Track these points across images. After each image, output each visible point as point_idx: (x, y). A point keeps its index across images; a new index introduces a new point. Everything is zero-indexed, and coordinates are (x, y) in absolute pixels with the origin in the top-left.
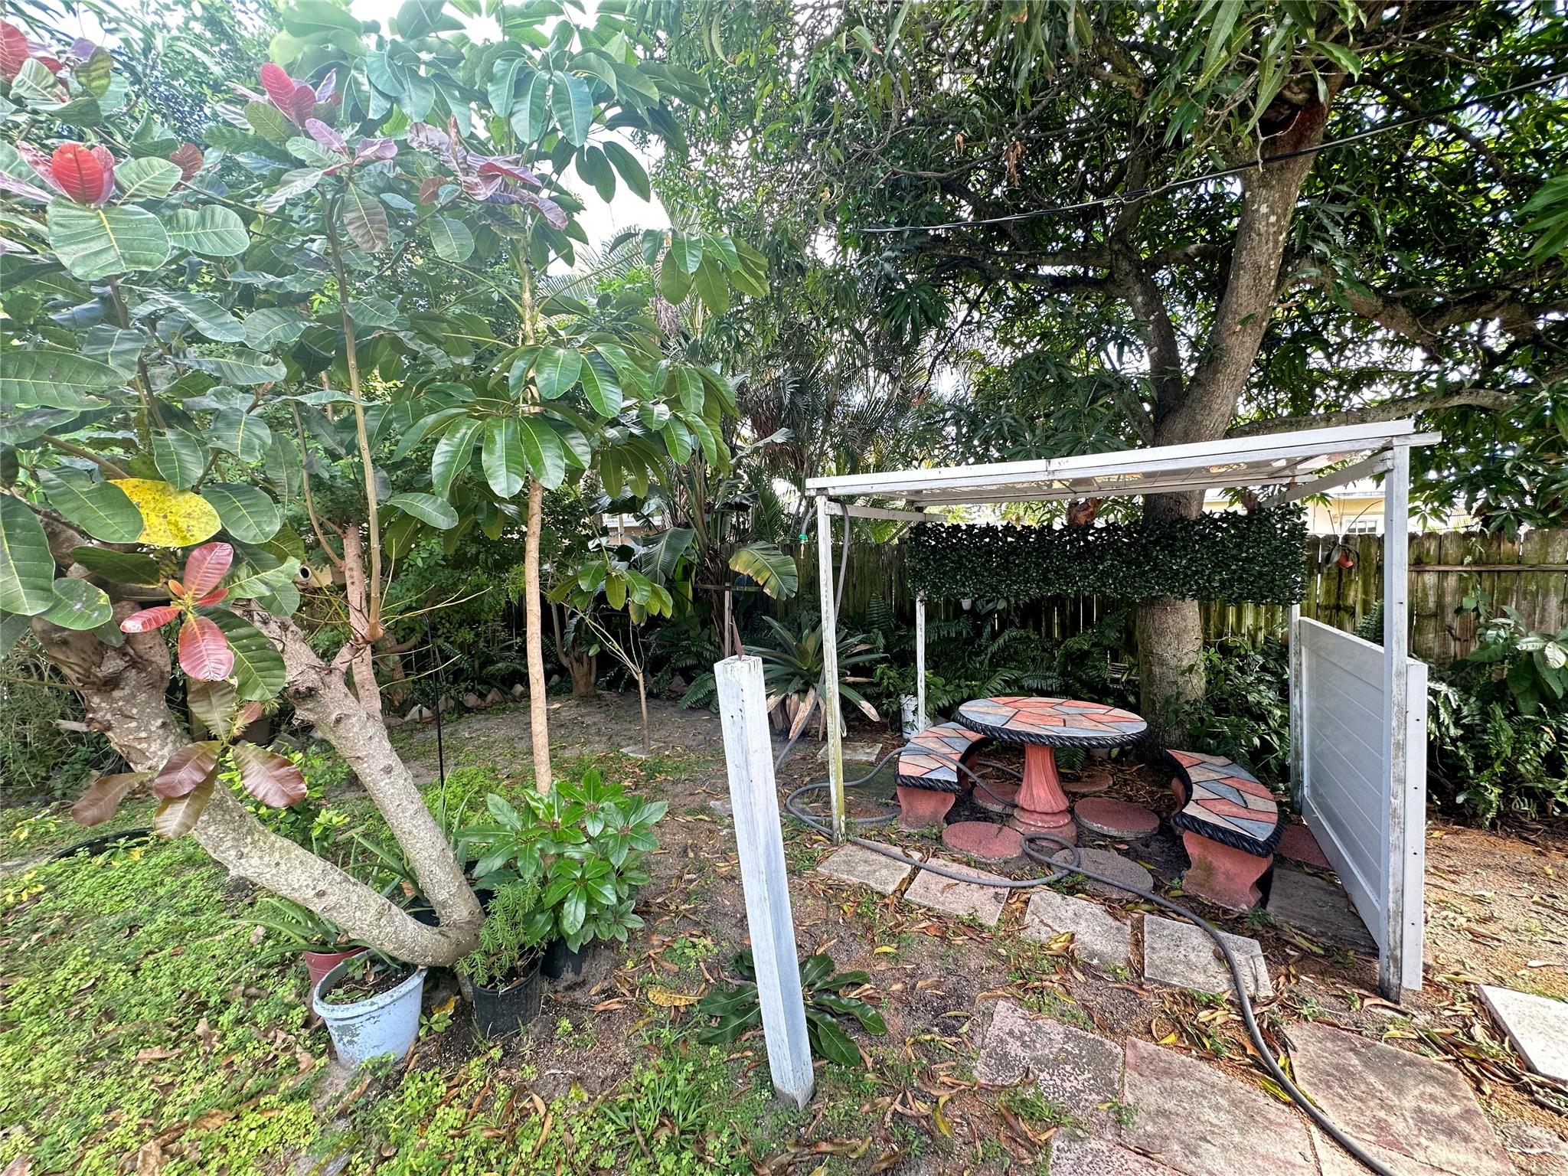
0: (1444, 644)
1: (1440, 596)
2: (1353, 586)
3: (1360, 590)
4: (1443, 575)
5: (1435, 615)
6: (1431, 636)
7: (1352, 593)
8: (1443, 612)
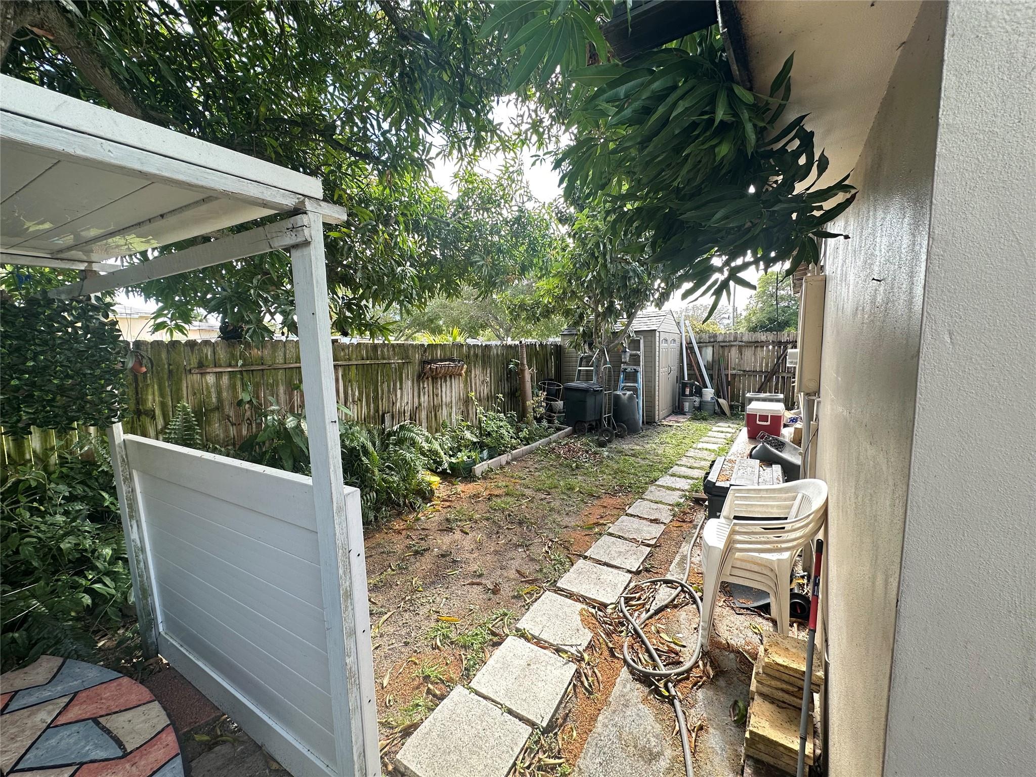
0: (226, 431)
1: (219, 393)
2: (150, 391)
3: (157, 393)
4: (219, 375)
5: (217, 408)
6: (217, 425)
7: (150, 397)
8: (222, 405)
